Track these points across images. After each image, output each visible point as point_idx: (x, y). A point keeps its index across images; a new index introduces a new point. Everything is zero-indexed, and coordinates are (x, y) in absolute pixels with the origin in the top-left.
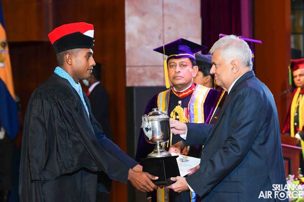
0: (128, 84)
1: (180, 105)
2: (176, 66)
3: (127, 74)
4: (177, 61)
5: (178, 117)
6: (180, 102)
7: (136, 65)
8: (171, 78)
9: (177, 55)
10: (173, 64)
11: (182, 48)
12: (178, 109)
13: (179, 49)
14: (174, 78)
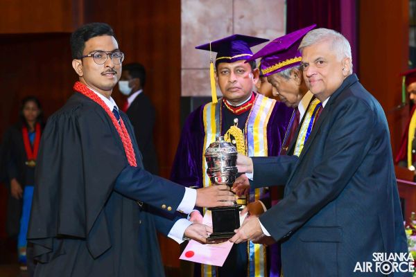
0: (184, 93)
1: (236, 124)
2: (230, 72)
3: (183, 80)
4: (232, 66)
5: (234, 142)
6: (236, 120)
7: (195, 67)
8: (224, 90)
9: (230, 58)
10: (225, 70)
11: (236, 46)
12: (234, 130)
13: (233, 47)
14: (229, 89)
